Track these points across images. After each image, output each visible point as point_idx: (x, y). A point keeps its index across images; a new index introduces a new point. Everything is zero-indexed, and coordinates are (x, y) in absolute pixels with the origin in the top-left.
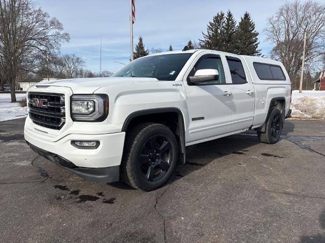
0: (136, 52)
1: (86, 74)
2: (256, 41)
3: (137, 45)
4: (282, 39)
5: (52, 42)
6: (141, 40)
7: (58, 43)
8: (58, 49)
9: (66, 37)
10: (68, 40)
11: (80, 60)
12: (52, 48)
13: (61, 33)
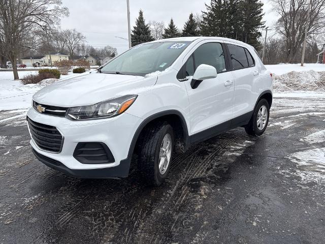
0: (136, 26)
1: (88, 49)
2: (260, 12)
3: (138, 18)
4: (287, 10)
5: (52, 17)
6: (141, 13)
7: (57, 18)
8: (58, 24)
9: (65, 11)
10: (67, 14)
11: (80, 36)
12: (52, 23)
13: (60, 7)
